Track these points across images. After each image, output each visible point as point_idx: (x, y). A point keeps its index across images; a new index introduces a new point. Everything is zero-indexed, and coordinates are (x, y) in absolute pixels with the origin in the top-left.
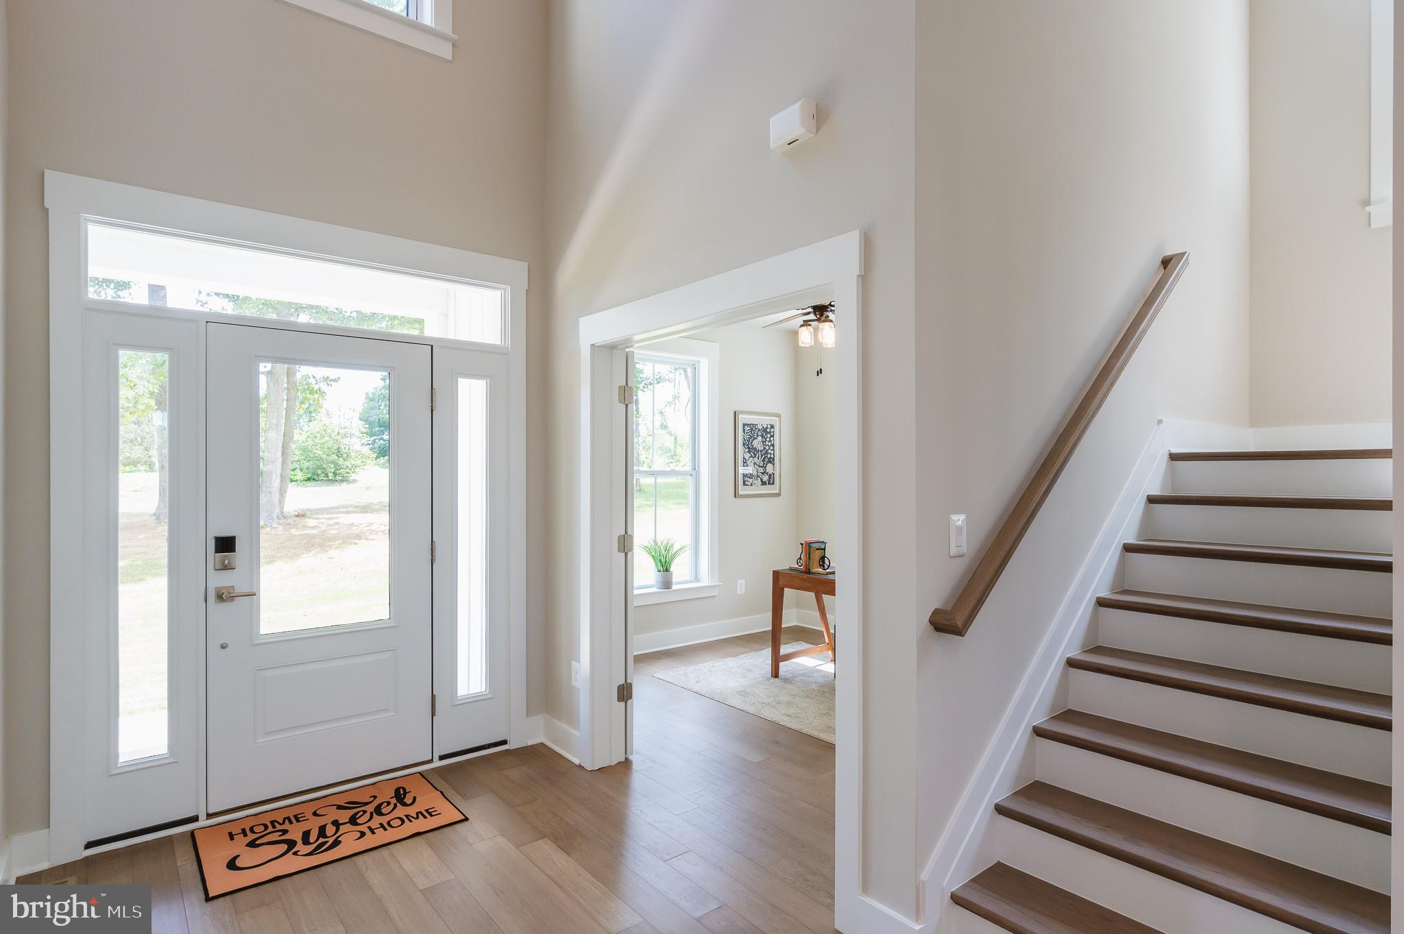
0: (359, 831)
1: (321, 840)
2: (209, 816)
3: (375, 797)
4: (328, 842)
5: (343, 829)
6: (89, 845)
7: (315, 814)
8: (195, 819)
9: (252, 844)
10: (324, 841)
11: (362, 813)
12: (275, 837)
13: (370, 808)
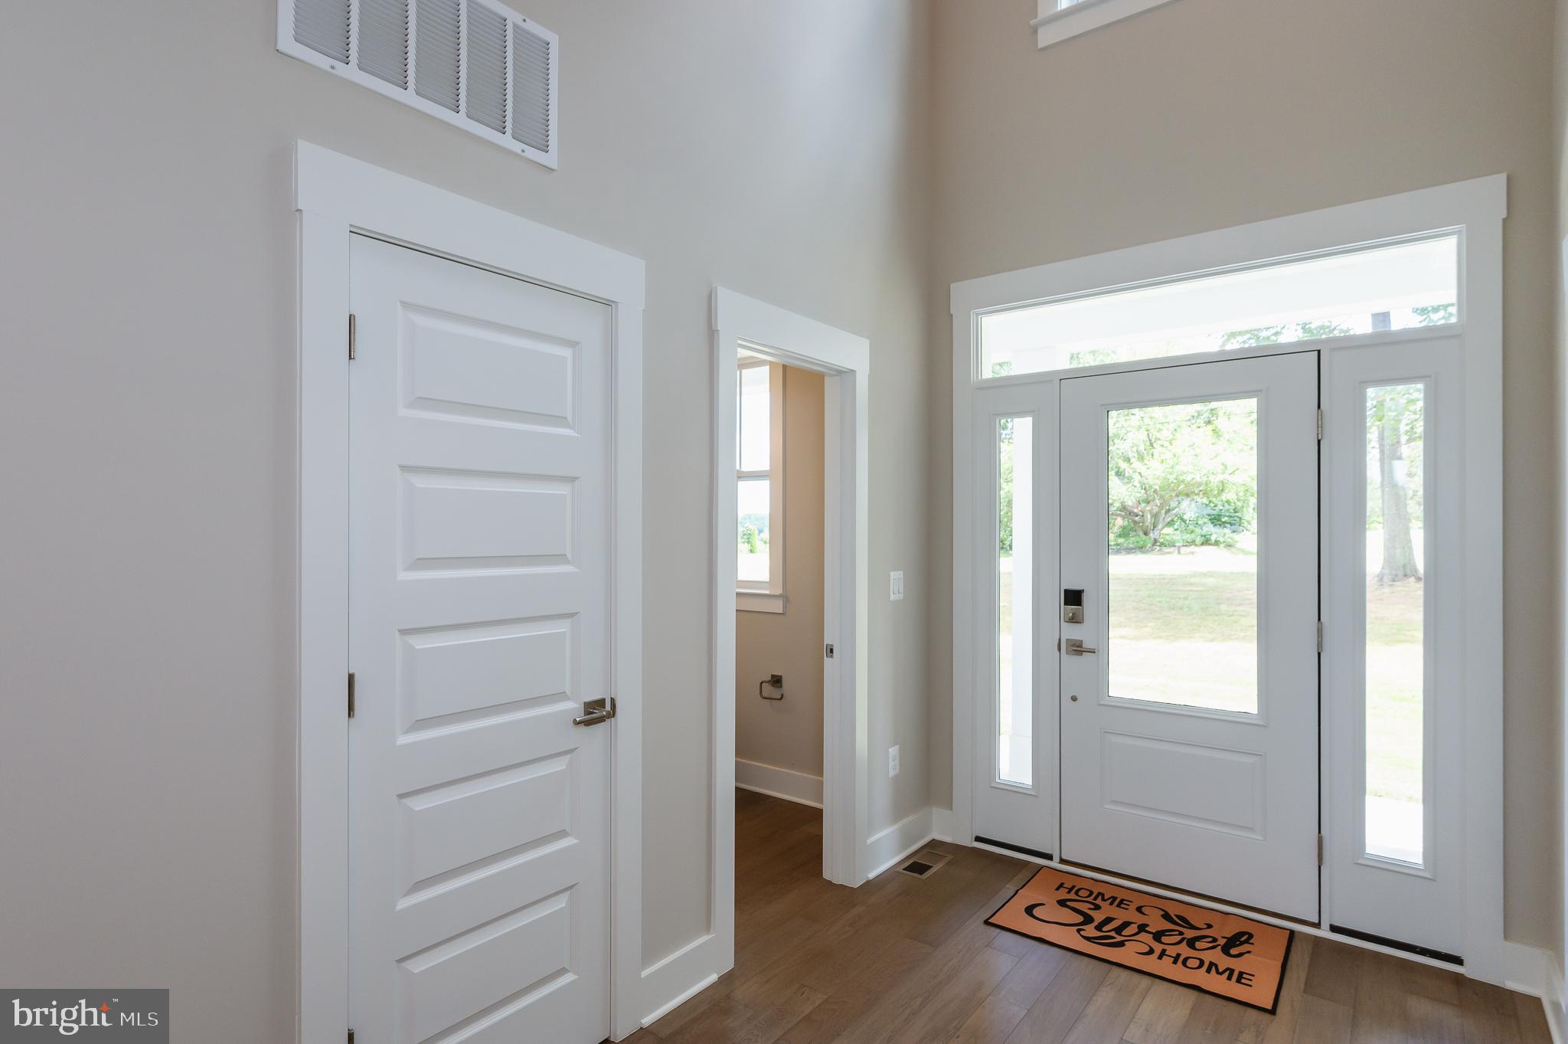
0: (1150, 947)
1: (1113, 934)
2: (1062, 861)
3: (1209, 926)
4: (1115, 938)
5: (1143, 936)
6: (978, 839)
7: (1139, 909)
8: (1049, 857)
9: (1062, 903)
10: (1112, 935)
11: (1177, 933)
12: (1084, 907)
13: (1189, 934)
